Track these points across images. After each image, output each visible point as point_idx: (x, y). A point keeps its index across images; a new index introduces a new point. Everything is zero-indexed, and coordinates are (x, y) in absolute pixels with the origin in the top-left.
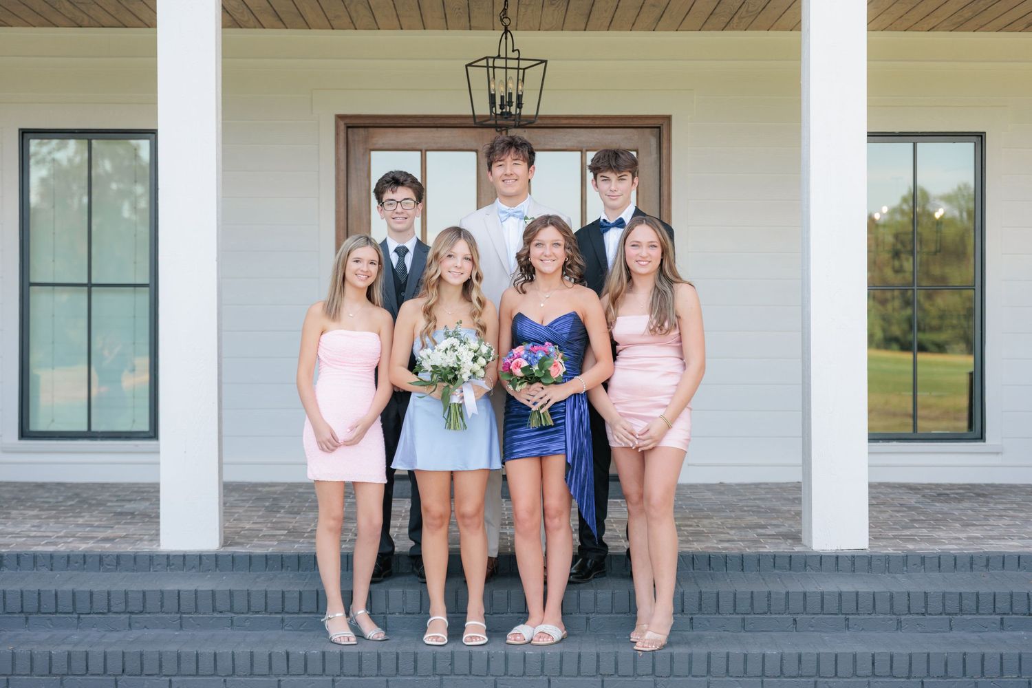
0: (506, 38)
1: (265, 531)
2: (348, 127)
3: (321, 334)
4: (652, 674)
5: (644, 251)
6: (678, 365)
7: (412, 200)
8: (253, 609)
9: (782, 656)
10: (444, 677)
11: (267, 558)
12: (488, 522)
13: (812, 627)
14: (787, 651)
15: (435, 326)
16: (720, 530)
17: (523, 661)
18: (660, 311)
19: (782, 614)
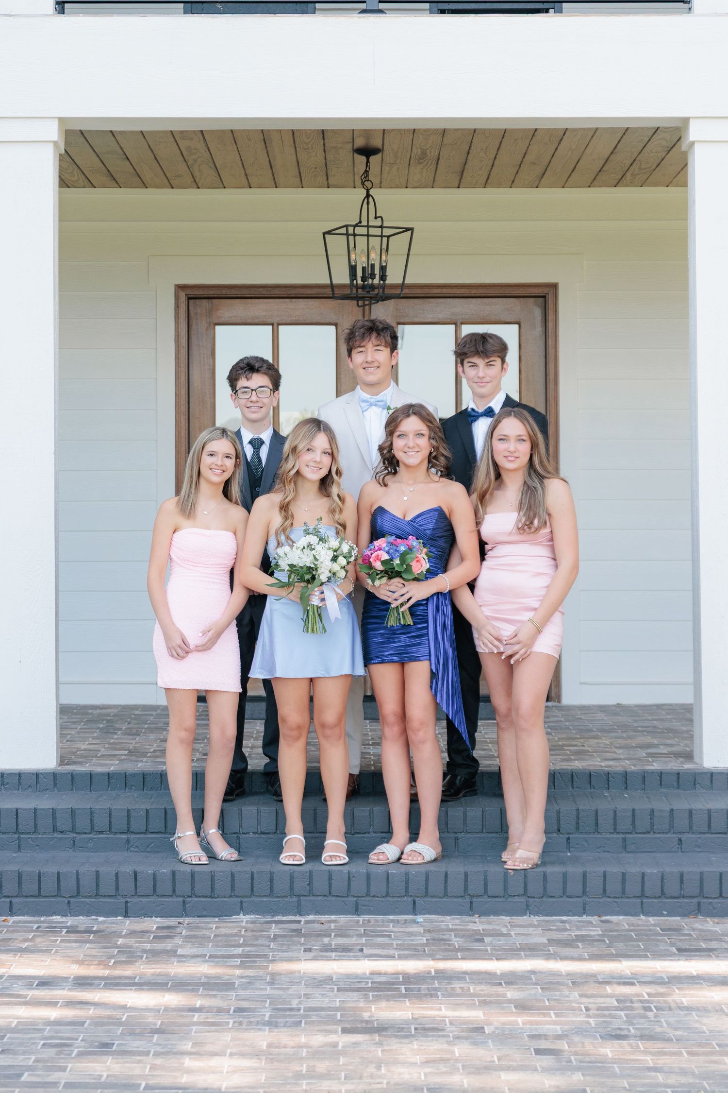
0: (368, 203)
1: (103, 751)
2: (189, 299)
3: (174, 533)
4: (523, 895)
5: (512, 446)
6: (550, 565)
7: (268, 387)
8: (96, 828)
9: (662, 874)
10: (302, 898)
11: (109, 775)
12: (350, 736)
13: (699, 847)
14: (668, 869)
15: (292, 524)
16: (607, 749)
17: (386, 880)
18: (530, 508)
19: (667, 833)
